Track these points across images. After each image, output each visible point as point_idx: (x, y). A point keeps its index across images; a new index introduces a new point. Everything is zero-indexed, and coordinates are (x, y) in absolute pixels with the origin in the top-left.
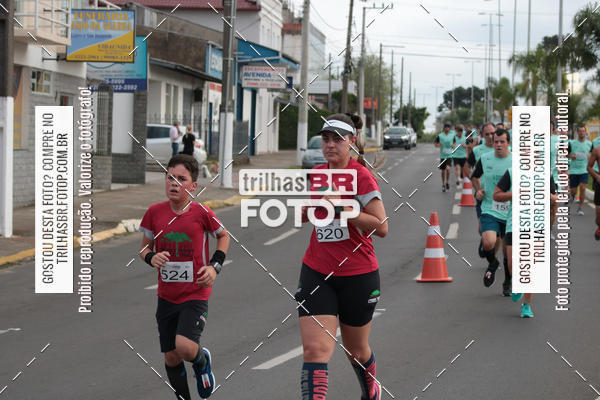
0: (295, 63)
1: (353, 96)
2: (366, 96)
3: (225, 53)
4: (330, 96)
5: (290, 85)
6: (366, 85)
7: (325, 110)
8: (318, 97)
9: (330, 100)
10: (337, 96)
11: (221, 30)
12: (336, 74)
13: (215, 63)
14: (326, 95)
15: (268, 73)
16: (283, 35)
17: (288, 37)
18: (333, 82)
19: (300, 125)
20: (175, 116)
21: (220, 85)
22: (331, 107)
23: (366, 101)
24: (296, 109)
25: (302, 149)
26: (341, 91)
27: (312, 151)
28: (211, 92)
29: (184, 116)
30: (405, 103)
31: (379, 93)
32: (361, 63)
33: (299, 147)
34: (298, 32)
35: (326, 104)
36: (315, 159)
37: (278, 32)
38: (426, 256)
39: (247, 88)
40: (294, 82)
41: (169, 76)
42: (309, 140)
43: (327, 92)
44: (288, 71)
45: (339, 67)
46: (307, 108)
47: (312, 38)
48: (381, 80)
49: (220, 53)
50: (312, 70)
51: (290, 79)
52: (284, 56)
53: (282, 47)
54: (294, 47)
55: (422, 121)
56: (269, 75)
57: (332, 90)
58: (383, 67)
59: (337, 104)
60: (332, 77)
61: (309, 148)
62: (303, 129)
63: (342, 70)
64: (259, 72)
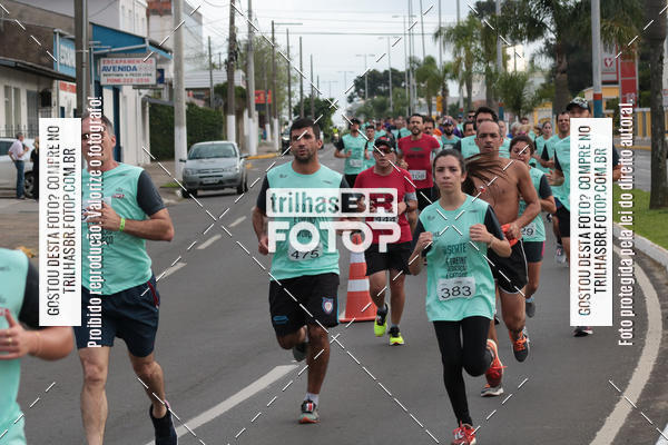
0: (166, 51)
1: (240, 88)
2: (257, 88)
3: (77, 43)
4: (212, 90)
5: (161, 79)
6: (256, 74)
7: (208, 109)
8: (197, 92)
9: (213, 95)
10: (222, 90)
11: (72, 13)
12: (217, 62)
13: (65, 57)
14: (208, 89)
15: (132, 66)
16: (148, 15)
17: (155, 19)
18: (215, 72)
19: (177, 130)
20: (18, 126)
21: (75, 84)
22: (214, 104)
23: (257, 95)
24: (171, 110)
25: (181, 161)
26: (226, 84)
27: (195, 161)
28: (62, 93)
29: (30, 126)
30: (307, 94)
31: (273, 83)
32: (248, 47)
33: (177, 157)
34: (168, 12)
35: (208, 101)
36: (199, 171)
37: (143, 13)
38: (350, 290)
39: (108, 87)
40: (166, 76)
41: (9, 76)
42: (189, 148)
43: (208, 86)
44: (158, 62)
45: (221, 54)
46: (185, 107)
47: (185, 18)
48: (275, 67)
49: (73, 44)
50: (187, 59)
51: (161, 71)
52: (153, 44)
53: (148, 32)
54: (163, 31)
55: (330, 117)
56: (135, 69)
57: (214, 83)
58: (277, 50)
59: (221, 100)
60: (213, 66)
61: (190, 158)
62: (181, 135)
63: (225, 57)
64: (122, 65)
